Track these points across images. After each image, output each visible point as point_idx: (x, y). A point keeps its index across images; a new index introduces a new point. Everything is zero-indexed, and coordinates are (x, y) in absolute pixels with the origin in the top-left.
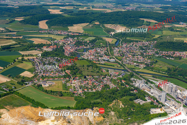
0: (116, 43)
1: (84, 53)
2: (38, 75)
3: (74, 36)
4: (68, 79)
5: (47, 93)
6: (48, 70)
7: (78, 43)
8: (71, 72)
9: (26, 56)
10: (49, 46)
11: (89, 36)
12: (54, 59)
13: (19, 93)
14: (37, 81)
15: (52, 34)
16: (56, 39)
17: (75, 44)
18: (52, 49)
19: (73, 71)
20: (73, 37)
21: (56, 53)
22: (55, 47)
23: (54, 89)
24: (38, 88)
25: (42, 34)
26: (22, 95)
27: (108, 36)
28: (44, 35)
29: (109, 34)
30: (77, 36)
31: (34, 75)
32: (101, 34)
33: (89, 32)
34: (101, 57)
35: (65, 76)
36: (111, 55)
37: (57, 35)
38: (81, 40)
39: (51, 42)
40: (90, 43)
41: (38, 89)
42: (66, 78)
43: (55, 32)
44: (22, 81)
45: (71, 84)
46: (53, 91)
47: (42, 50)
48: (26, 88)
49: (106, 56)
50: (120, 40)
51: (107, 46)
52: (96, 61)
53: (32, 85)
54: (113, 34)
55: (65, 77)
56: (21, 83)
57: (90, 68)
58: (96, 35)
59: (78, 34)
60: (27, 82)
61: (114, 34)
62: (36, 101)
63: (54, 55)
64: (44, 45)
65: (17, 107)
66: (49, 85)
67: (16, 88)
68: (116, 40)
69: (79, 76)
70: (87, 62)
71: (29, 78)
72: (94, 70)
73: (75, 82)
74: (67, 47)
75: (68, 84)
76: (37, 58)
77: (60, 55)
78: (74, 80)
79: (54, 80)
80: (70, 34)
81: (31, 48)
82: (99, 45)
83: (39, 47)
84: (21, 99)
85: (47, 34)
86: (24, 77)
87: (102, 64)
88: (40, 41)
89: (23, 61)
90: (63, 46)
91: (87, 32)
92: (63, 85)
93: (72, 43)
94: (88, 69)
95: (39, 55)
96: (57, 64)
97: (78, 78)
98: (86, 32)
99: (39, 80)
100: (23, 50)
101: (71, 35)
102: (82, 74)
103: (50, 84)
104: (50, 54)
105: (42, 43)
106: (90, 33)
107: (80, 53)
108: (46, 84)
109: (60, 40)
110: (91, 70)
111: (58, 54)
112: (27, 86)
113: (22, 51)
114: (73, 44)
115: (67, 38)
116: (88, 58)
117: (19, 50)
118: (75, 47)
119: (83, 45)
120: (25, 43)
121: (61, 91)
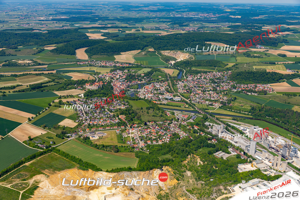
0: (178, 75)
1: (139, 90)
2: (83, 123)
3: (124, 68)
4: (123, 127)
5: (98, 148)
6: (95, 116)
7: (130, 78)
8: (127, 117)
9: (65, 97)
10: (93, 82)
11: (142, 67)
12: (102, 100)
13: (60, 151)
14: (82, 132)
15: (94, 66)
16: (100, 73)
17: (126, 79)
18: (98, 87)
19: (128, 116)
20: (122, 69)
21: (102, 91)
22: (101, 84)
23: (106, 142)
24: (84, 142)
25: (80, 66)
26: (64, 153)
27: (168, 67)
28: (84, 68)
29: (168, 64)
30: (127, 67)
31: (77, 124)
32: (157, 63)
33: (141, 61)
34: (162, 94)
35: (120, 124)
36: (174, 91)
37: (100, 67)
38: (133, 72)
39: (94, 77)
40: (145, 76)
41: (85, 143)
42: (120, 126)
43: (98, 63)
44: (62, 133)
45: (128, 134)
46: (105, 145)
47: (84, 89)
48: (68, 142)
49: (168, 94)
50: (184, 71)
51: (168, 80)
52: (156, 101)
53: (77, 139)
54: (173, 64)
55: (118, 125)
56: (62, 136)
57: (151, 111)
58: (152, 66)
59: (128, 65)
60: (69, 134)
61: (174, 64)
62: (84, 161)
63: (101, 95)
64: (86, 82)
65: (59, 171)
66: (99, 137)
67: (55, 143)
68: (178, 71)
69: (137, 122)
70: (146, 103)
71: (71, 128)
72: (155, 113)
73: (133, 132)
74: (116, 83)
75: (123, 134)
76: (79, 100)
77: (109, 95)
78: (131, 129)
79: (105, 129)
80: (117, 65)
81: (70, 86)
82: (157, 78)
83: (80, 84)
84: (64, 159)
85: (87, 66)
86: (64, 128)
87: (164, 105)
88: (80, 76)
89: (61, 104)
90: (111, 82)
91: (139, 61)
92: (118, 136)
93: (122, 77)
94: (148, 113)
95: (80, 96)
96: (107, 107)
97: (136, 126)
98: (138, 63)
99: (84, 130)
100: (59, 88)
101: (119, 66)
102: (141, 120)
103: (101, 135)
104: (95, 94)
105: (83, 78)
106: (144, 63)
107: (134, 90)
108: (95, 136)
109: (105, 73)
110: (153, 114)
111: (106, 93)
112: (69, 139)
113: (58, 91)
114: (123, 79)
115: (115, 70)
116: (145, 97)
117: (53, 90)
118: (126, 82)
119: (136, 79)
120: (61, 80)
121: (116, 144)
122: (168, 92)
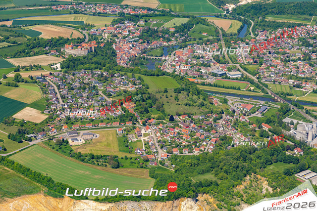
0: (239, 31)
1: (163, 58)
2: (58, 116)
3: (137, 16)
4: (129, 124)
5: (83, 160)
6: (79, 104)
7: (149, 35)
8: (137, 106)
9: (26, 69)
10: (78, 42)
11: (172, 16)
12: (93, 74)
13: (14, 163)
14: (55, 131)
15: (82, 13)
16: (93, 26)
17: (140, 37)
18: (87, 51)
19: (141, 105)
20: (135, 18)
21: (95, 59)
22: (94, 45)
23: (98, 150)
24: (58, 148)
25: (58, 13)
26: (21, 166)
27: (221, 15)
28: (63, 16)
29: (221, 9)
30: (143, 16)
31: (46, 117)
32: (201, 8)
33: (172, 5)
34: (207, 66)
35: (124, 118)
36: (230, 61)
37: (94, 15)
38: (154, 25)
39: (82, 33)
40: (176, 32)
41: (60, 150)
42: (124, 121)
43: (90, 8)
44: (20, 132)
45: (139, 136)
46: (95, 154)
47: (61, 54)
48: (29, 149)
49: (218, 65)
50: (250, 24)
51: (219, 40)
52: (194, 77)
53: (45, 143)
54: (230, 9)
55: (122, 119)
56: (18, 137)
57: (182, 96)
58: (191, 14)
59: (145, 12)
60: (32, 135)
61: (234, 10)
62: (56, 181)
63: (93, 66)
64: (67, 41)
65: (12, 198)
66: (86, 140)
67: (5, 150)
68: (240, 24)
69: (156, 116)
70: (174, 81)
71: (36, 125)
72: (191, 100)
73: (147, 132)
74: (121, 44)
75: (130, 136)
76: (51, 74)
77: (107, 65)
78: (144, 127)
79: (96, 127)
80: (126, 11)
81: (36, 50)
82: (200, 36)
83: (55, 46)
84: (20, 177)
85: (70, 13)
86: (23, 123)
87: (210, 85)
88: (55, 32)
89: (19, 82)
90: (113, 42)
91: (167, 5)
92: (119, 140)
93: (134, 33)
94: (177, 99)
95: (55, 67)
96: (102, 88)
97: (154, 121)
98: (165, 7)
99: (59, 129)
100: (17, 54)
101: (129, 14)
102: (163, 111)
103: (88, 137)
104: (82, 64)
105: (62, 35)
106: (175, 8)
107: (154, 58)
108: (79, 138)
109: (102, 25)
110: (185, 102)
111: (102, 62)
112: (31, 143)
113: (14, 57)
114: (136, 37)
115: (120, 21)
116: (175, 71)
117: (6, 56)
118: (141, 43)
119: (160, 37)
120: (20, 38)
121: (114, 154)
122: (219, 61)
